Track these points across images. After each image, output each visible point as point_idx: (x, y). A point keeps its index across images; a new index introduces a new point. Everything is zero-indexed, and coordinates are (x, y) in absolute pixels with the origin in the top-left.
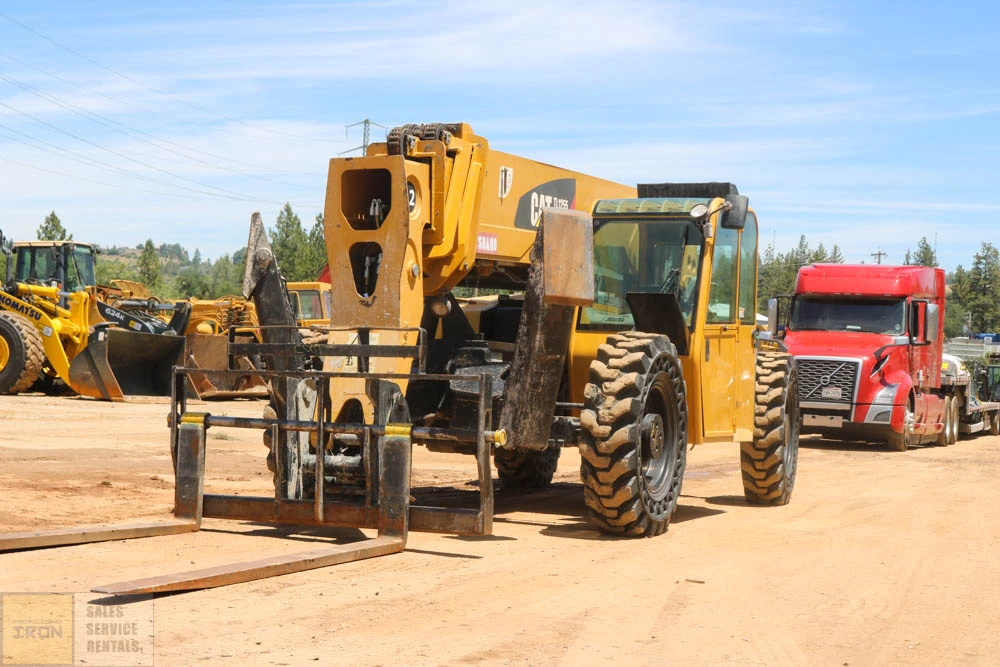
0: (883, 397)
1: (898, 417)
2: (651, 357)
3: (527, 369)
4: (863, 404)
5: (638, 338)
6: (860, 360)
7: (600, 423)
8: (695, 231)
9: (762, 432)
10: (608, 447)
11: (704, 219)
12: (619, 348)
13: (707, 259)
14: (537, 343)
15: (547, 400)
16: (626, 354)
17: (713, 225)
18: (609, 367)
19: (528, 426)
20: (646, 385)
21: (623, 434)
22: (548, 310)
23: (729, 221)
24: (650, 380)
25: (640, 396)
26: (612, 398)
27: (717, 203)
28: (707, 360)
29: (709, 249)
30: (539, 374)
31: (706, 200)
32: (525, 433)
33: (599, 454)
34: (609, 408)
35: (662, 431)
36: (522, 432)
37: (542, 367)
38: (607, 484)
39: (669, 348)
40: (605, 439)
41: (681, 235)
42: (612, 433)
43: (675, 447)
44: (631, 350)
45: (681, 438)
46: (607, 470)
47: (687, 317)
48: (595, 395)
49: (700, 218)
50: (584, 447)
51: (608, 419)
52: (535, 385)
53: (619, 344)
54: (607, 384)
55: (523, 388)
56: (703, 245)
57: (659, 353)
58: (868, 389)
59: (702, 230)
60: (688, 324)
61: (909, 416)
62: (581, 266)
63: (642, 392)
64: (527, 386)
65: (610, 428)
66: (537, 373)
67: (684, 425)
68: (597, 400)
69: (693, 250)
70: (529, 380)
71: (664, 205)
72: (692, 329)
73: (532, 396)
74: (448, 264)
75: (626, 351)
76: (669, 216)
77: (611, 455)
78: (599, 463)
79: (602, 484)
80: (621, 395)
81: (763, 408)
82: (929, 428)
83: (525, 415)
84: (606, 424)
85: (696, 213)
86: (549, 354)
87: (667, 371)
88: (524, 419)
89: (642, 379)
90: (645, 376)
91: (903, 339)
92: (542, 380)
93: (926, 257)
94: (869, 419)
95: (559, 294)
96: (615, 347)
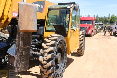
0: (90, 31)
1: (91, 33)
2: (57, 42)
3: (18, 51)
4: (88, 32)
5: (55, 37)
6: (87, 27)
7: (44, 61)
8: (68, 11)
9: (80, 45)
10: (46, 67)
11: (70, 8)
12: (49, 40)
13: (71, 17)
14: (20, 44)
15: (26, 59)
16: (51, 42)
17: (72, 10)
18: (46, 45)
19: (21, 66)
20: (56, 49)
21: (49, 64)
22: (23, 34)
23: (75, 9)
24: (57, 47)
25: (54, 53)
26: (47, 54)
27: (72, 5)
28: (71, 37)
29: (71, 15)
30: (22, 52)
31: (70, 5)
32: (20, 68)
33: (44, 68)
34: (46, 57)
35: (61, 57)
36: (19, 68)
37: (23, 50)
38: (46, 75)
39: (62, 38)
40: (45, 65)
41: (65, 12)
42: (47, 63)
43: (64, 59)
44: (52, 40)
45: (66, 56)
46: (46, 72)
47: (66, 29)
48: (43, 53)
49: (69, 8)
50: (40, 66)
51: (46, 60)
52: (21, 56)
53: (49, 39)
54: (45, 50)
55: (18, 56)
56: (70, 14)
57: (59, 40)
58: (88, 30)
59: (70, 11)
60: (67, 30)
61: (92, 33)
62: (33, 20)
63: (55, 52)
64: (19, 56)
65: (46, 62)
66: (21, 52)
67: (66, 53)
68: (43, 54)
69: (68, 15)
70: (19, 54)
71: (62, 6)
72: (68, 31)
73: (21, 58)
74: (3, 20)
75: (51, 41)
76: (63, 8)
77: (47, 69)
78: (44, 70)
79: (45, 75)
80: (49, 53)
81: (80, 41)
82: (94, 34)
83: (19, 64)
84: (45, 61)
85: (68, 7)
86: (24, 46)
87: (62, 43)
88: (19, 65)
89: (55, 48)
90: (55, 47)
91: (92, 25)
92: (23, 54)
93: (89, 16)
94: (88, 34)
95: (25, 29)
96: (48, 39)
